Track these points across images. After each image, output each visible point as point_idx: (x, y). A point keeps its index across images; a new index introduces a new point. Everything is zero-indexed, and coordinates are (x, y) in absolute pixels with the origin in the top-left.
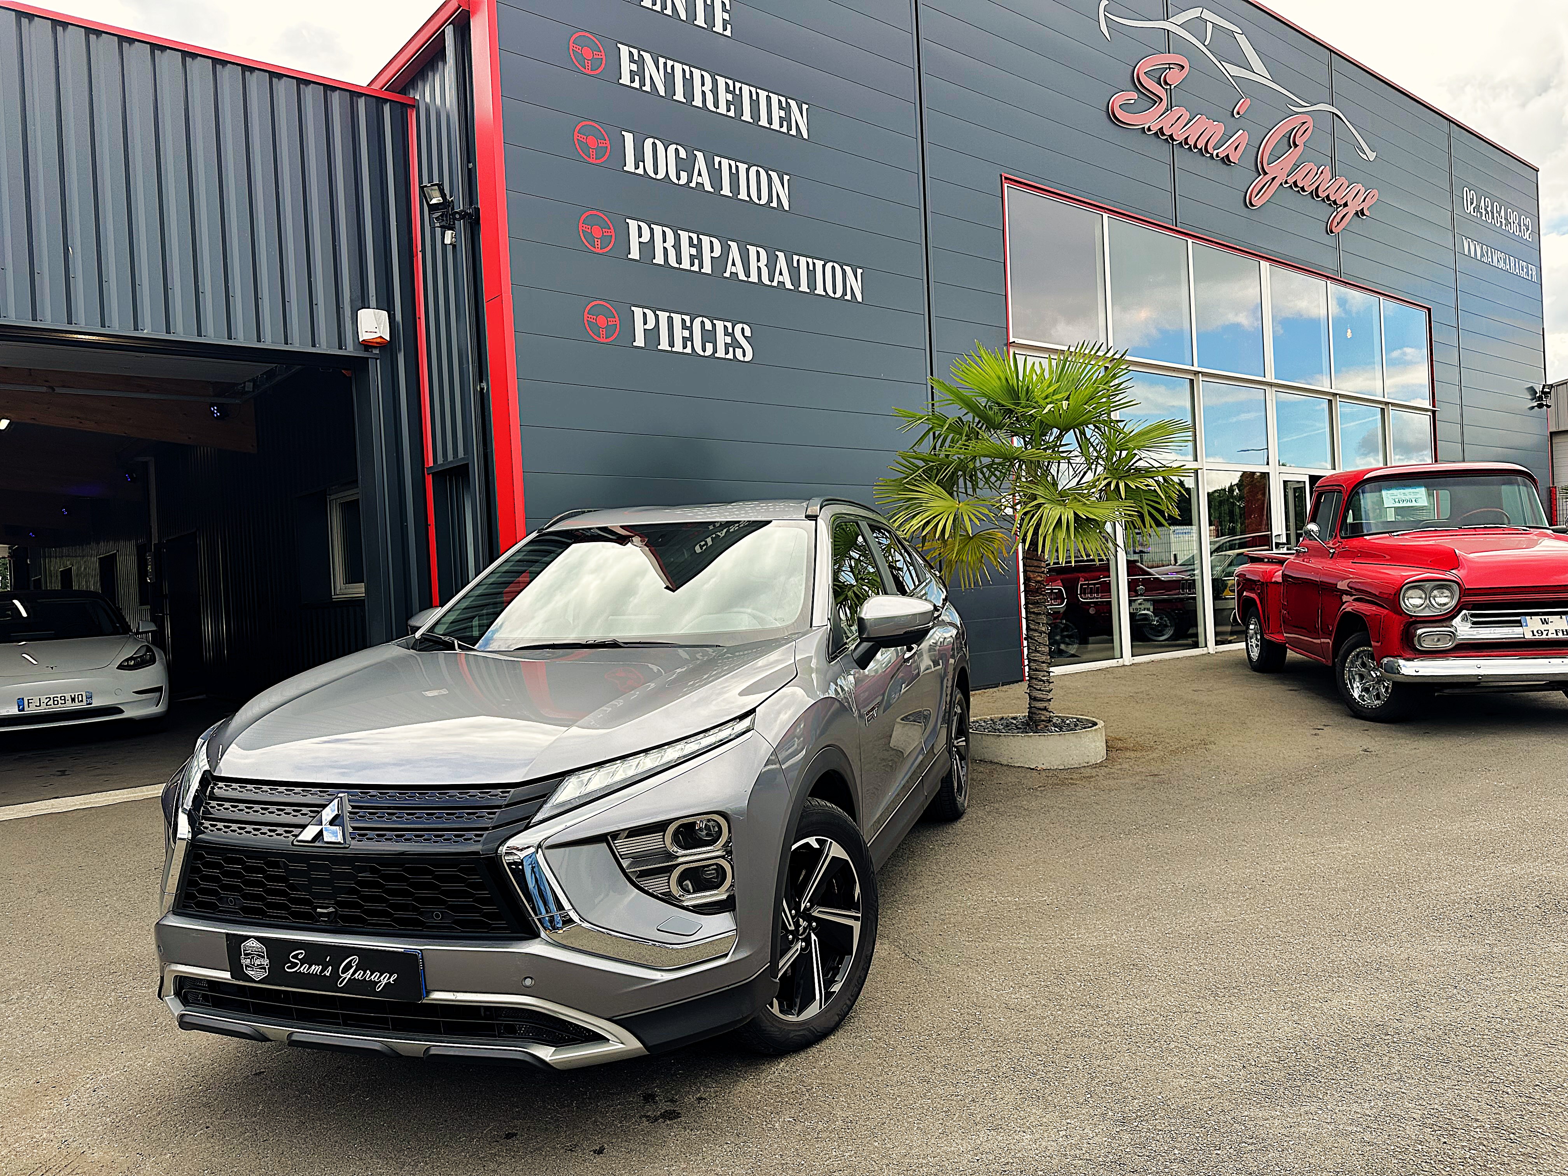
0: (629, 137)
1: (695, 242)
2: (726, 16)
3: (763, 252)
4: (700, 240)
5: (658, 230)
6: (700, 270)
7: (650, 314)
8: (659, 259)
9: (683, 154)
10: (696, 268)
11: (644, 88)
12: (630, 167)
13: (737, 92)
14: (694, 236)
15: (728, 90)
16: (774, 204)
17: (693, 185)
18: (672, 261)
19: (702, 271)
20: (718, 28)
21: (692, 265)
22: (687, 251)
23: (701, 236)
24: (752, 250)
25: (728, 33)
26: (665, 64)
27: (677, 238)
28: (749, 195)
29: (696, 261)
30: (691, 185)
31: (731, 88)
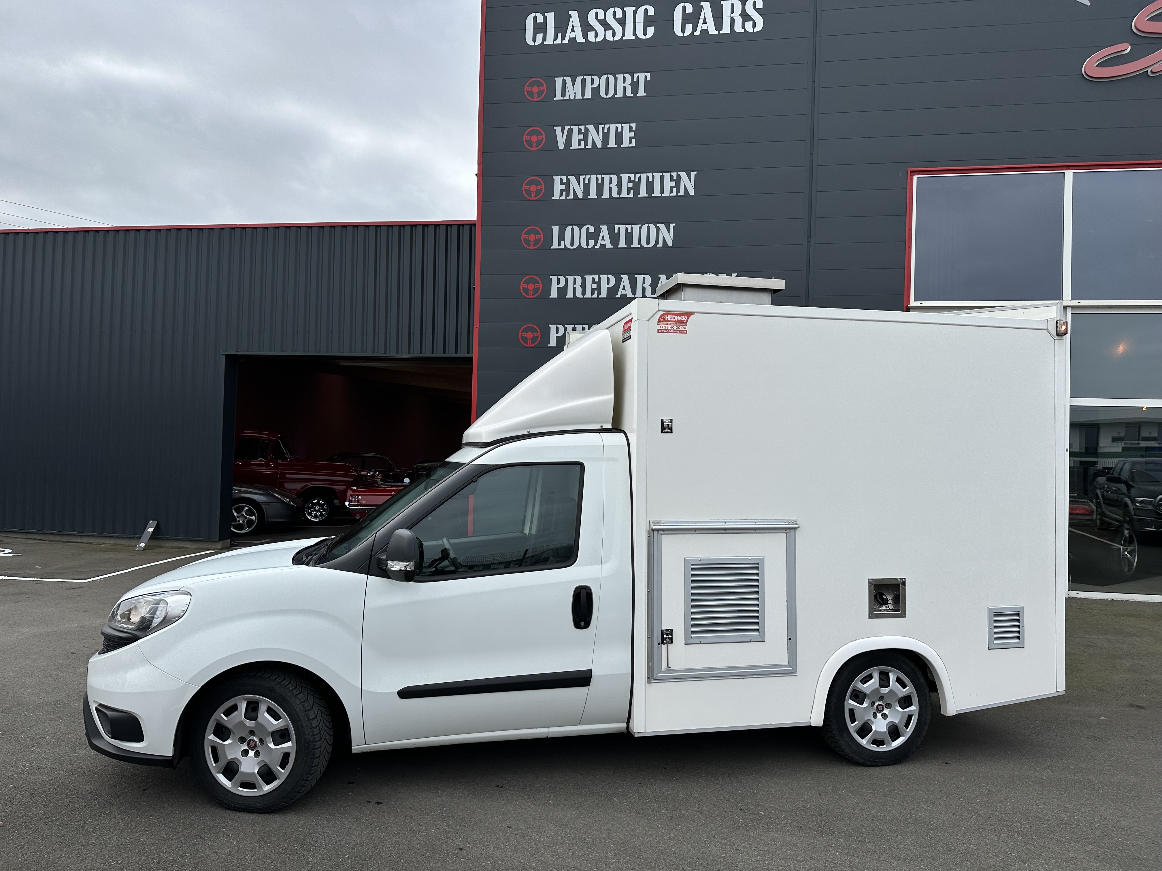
0: (556, 229)
1: (596, 280)
2: (632, 134)
3: (648, 279)
4: (600, 279)
5: (571, 278)
6: (598, 296)
7: (561, 327)
8: (570, 295)
9: (592, 229)
10: (595, 296)
11: (568, 198)
12: (555, 246)
13: (637, 180)
14: (596, 277)
15: (629, 181)
16: (660, 245)
17: (598, 246)
18: (579, 295)
19: (600, 297)
20: (625, 144)
21: (593, 294)
22: (589, 286)
23: (600, 276)
24: (639, 278)
25: (633, 144)
26: (584, 179)
27: (584, 281)
28: (640, 243)
29: (596, 292)
30: (596, 247)
31: (632, 179)
